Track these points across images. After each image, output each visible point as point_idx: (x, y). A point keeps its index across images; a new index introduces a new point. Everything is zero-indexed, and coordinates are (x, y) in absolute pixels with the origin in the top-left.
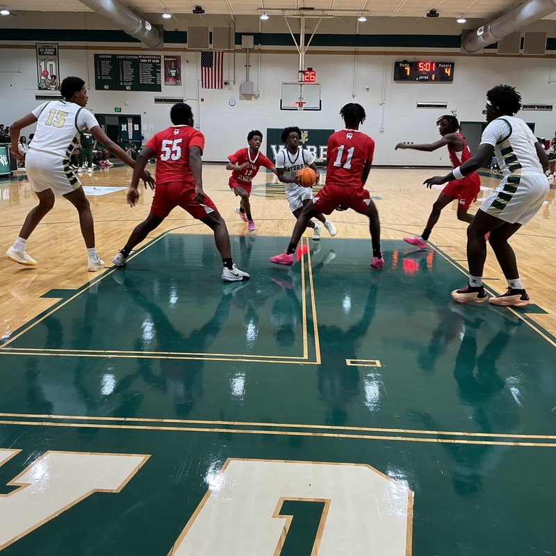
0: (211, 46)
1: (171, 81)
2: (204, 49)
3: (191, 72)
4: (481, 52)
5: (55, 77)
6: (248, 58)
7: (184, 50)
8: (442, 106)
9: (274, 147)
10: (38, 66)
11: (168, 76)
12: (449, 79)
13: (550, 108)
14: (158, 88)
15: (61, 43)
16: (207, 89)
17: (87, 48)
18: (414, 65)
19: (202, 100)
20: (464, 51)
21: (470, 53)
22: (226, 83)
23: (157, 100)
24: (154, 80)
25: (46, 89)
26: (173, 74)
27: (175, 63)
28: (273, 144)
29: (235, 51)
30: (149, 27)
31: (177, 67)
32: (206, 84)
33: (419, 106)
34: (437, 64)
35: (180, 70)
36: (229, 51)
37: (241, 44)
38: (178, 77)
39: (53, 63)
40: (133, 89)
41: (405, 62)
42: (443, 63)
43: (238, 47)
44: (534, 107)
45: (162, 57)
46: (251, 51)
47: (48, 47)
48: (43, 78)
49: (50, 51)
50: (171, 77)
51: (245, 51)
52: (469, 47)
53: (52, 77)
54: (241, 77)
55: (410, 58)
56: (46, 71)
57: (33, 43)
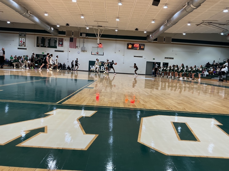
0: (73, 36)
1: (60, 45)
2: (71, 37)
3: (66, 43)
4: (153, 42)
5: (24, 43)
6: (84, 40)
7: (65, 37)
8: (141, 57)
9: (91, 66)
10: (19, 39)
11: (59, 44)
12: (143, 49)
13: (173, 58)
14: (56, 47)
15: (27, 33)
16: (71, 48)
17: (35, 35)
18: (133, 45)
19: (70, 51)
20: (148, 42)
21: (150, 42)
22: (77, 47)
23: (55, 51)
24: (55, 45)
25: (21, 46)
26: (61, 44)
27: (62, 40)
28: (91, 65)
29: (80, 38)
30: (52, 29)
31: (62, 42)
32: (71, 47)
33: (134, 56)
34: (140, 45)
35: (63, 42)
36: (78, 38)
37: (82, 36)
38: (62, 44)
39: (24, 39)
40: (48, 47)
41: (130, 44)
42: (141, 44)
43: (81, 37)
44: (168, 58)
45: (58, 38)
46: (85, 38)
47: (23, 34)
48: (20, 43)
49: (24, 35)
50: (60, 44)
51: (83, 38)
52: (149, 40)
53: (23, 42)
54: (82, 45)
55: (132, 43)
56: (21, 41)
57: (18, 32)
